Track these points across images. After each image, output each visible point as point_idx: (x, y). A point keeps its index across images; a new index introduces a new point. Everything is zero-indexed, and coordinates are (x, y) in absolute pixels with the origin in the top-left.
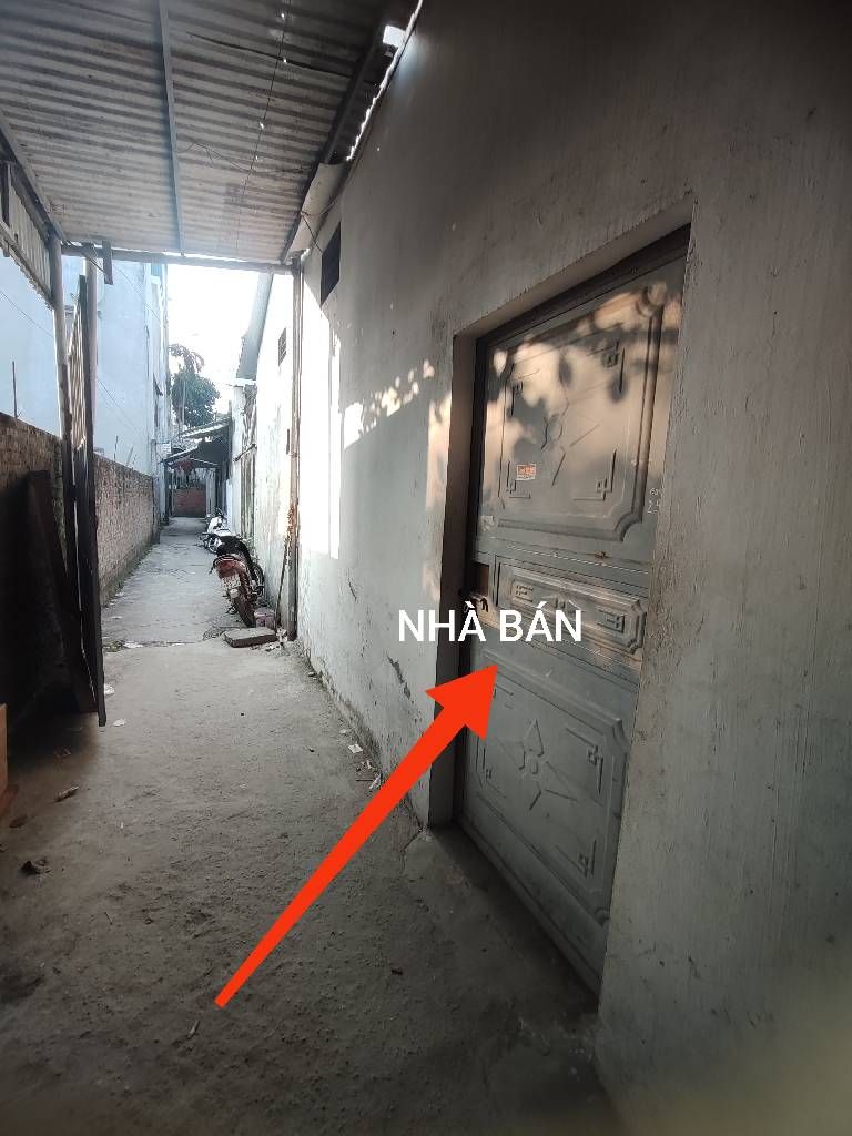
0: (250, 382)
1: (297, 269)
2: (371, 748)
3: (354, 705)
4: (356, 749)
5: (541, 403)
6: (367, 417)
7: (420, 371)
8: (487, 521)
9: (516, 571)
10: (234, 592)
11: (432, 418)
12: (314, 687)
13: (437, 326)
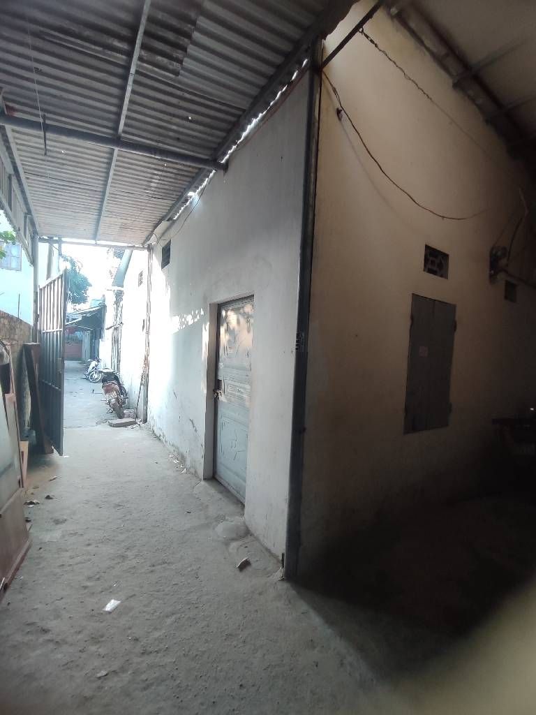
0: (120, 288)
1: (150, 249)
2: (182, 459)
3: (176, 444)
4: (176, 462)
5: (234, 329)
6: (182, 324)
7: (199, 312)
8: (221, 365)
9: (230, 382)
10: (113, 401)
11: (203, 328)
12: (157, 441)
13: (205, 298)
